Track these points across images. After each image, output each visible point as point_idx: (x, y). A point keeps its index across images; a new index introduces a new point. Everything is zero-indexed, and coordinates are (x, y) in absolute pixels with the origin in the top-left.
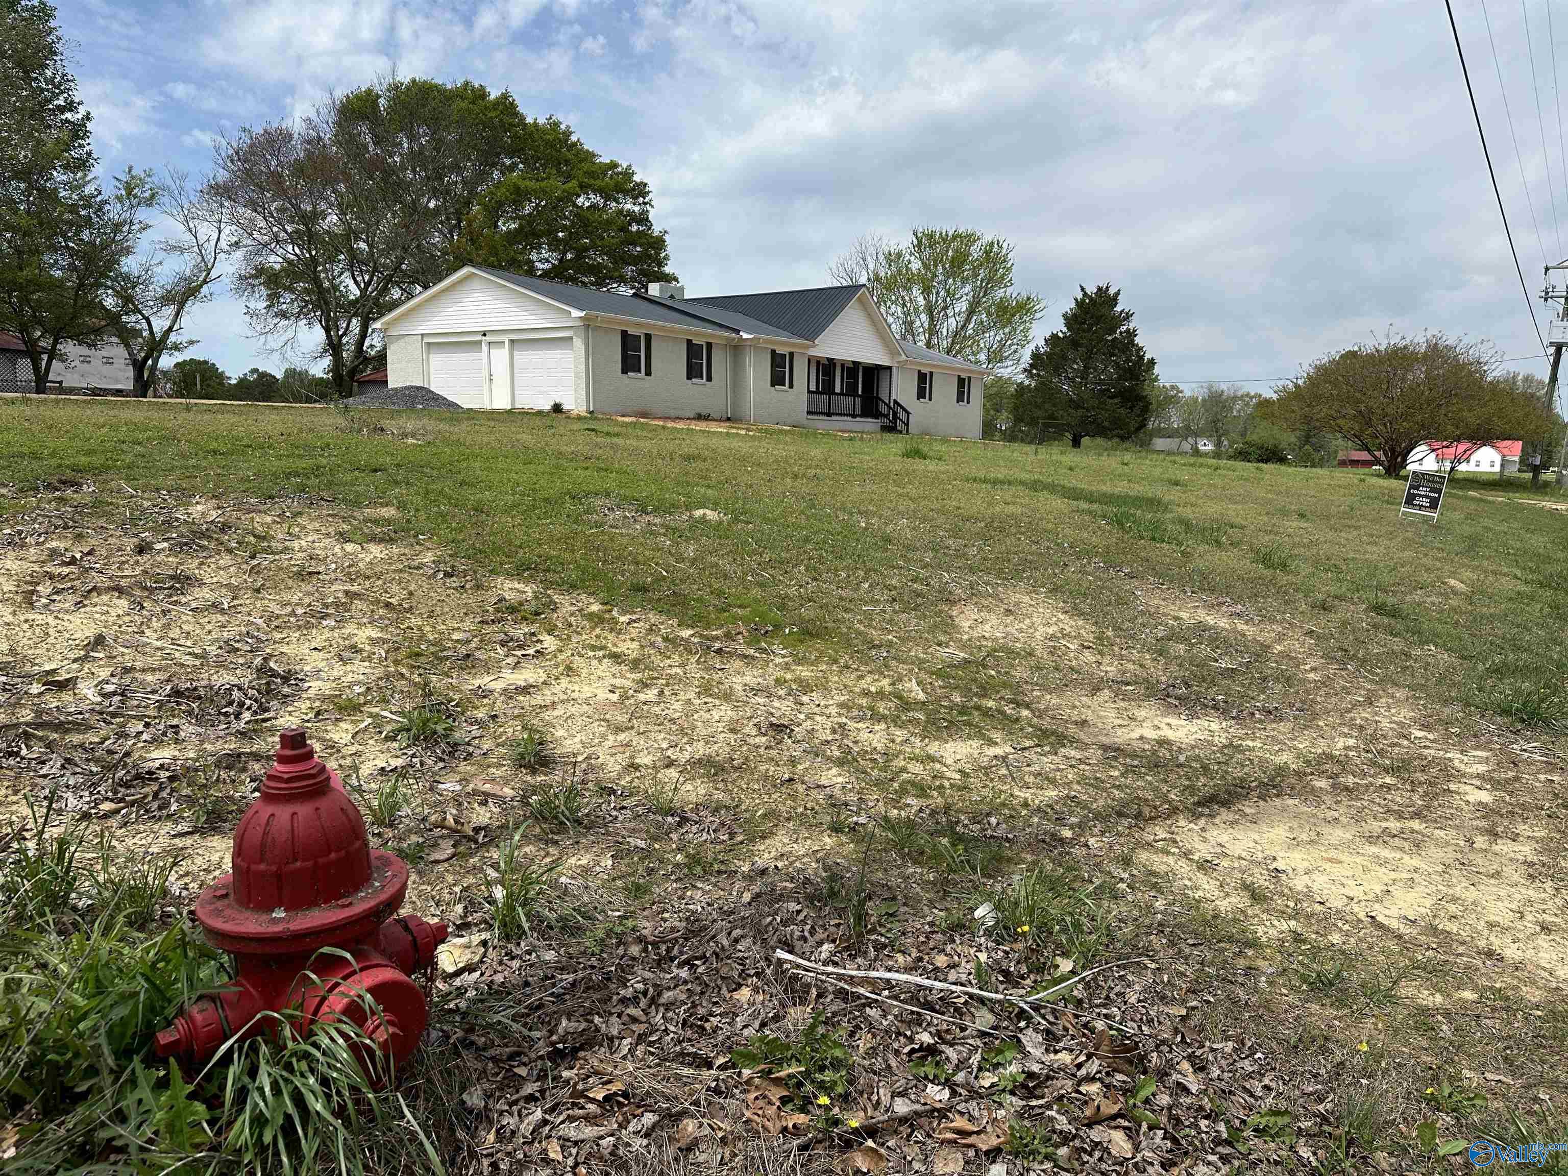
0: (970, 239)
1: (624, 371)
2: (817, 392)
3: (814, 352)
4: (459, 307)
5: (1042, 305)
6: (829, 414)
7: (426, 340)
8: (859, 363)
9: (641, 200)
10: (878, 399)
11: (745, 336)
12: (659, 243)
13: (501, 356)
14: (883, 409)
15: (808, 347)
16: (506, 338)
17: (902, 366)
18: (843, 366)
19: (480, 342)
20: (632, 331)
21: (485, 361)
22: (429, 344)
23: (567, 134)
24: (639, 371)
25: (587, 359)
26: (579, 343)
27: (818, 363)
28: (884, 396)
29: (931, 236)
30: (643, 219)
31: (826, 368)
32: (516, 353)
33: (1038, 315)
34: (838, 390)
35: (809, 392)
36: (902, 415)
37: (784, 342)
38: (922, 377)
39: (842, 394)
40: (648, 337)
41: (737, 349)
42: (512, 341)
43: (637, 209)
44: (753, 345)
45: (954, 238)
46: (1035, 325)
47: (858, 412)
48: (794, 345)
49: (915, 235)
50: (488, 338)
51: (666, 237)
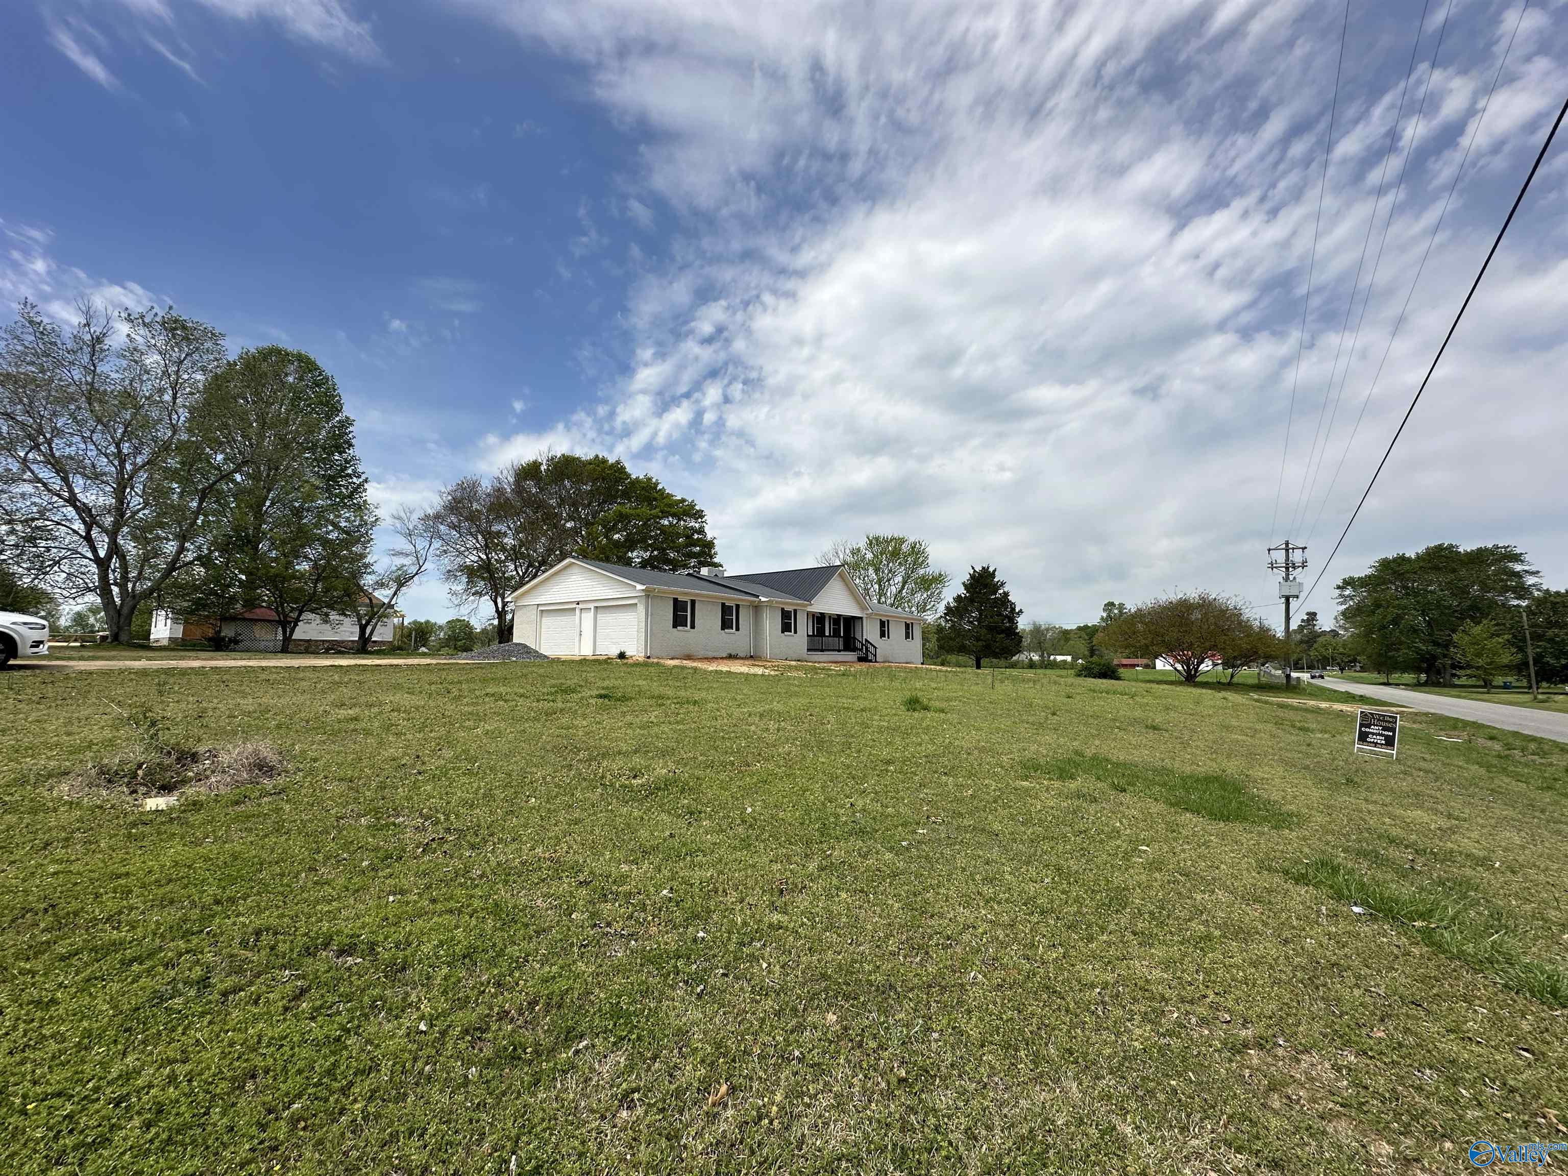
0: (902, 541)
1: (675, 626)
2: (813, 635)
3: (810, 609)
4: (563, 585)
5: (949, 578)
6: (822, 651)
7: (541, 608)
8: (839, 616)
9: (700, 520)
10: (855, 638)
11: (763, 599)
12: (710, 545)
13: (588, 617)
14: (859, 645)
15: (806, 606)
16: (592, 606)
17: (869, 616)
18: (830, 617)
19: (575, 609)
20: (681, 598)
21: (577, 621)
22: (542, 611)
23: (657, 484)
24: (686, 626)
25: (647, 619)
26: (641, 608)
27: (813, 616)
28: (858, 636)
29: (877, 539)
30: (701, 531)
31: (819, 619)
32: (598, 616)
33: (947, 584)
34: (827, 634)
35: (808, 636)
36: (872, 649)
37: (790, 603)
38: (882, 624)
39: (830, 636)
40: (693, 603)
41: (757, 608)
42: (596, 607)
43: (697, 525)
44: (769, 605)
45: (891, 540)
46: (945, 590)
47: (841, 647)
48: (798, 605)
49: (868, 538)
50: (581, 606)
51: (715, 541)
